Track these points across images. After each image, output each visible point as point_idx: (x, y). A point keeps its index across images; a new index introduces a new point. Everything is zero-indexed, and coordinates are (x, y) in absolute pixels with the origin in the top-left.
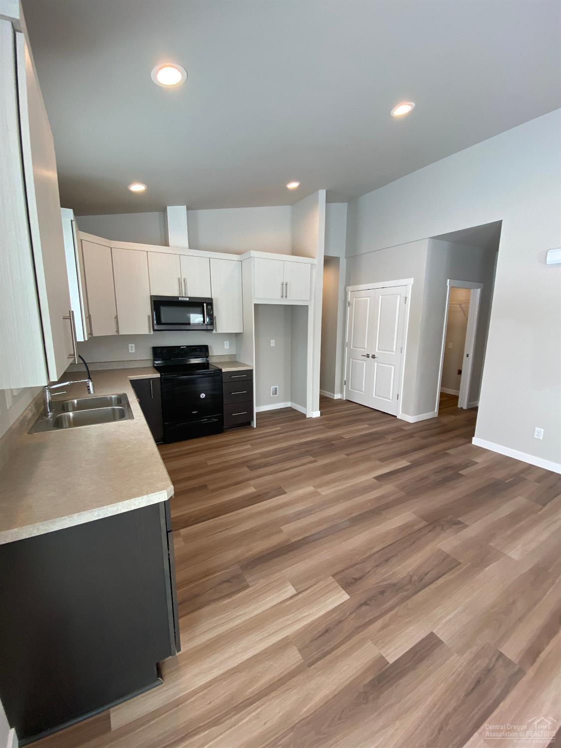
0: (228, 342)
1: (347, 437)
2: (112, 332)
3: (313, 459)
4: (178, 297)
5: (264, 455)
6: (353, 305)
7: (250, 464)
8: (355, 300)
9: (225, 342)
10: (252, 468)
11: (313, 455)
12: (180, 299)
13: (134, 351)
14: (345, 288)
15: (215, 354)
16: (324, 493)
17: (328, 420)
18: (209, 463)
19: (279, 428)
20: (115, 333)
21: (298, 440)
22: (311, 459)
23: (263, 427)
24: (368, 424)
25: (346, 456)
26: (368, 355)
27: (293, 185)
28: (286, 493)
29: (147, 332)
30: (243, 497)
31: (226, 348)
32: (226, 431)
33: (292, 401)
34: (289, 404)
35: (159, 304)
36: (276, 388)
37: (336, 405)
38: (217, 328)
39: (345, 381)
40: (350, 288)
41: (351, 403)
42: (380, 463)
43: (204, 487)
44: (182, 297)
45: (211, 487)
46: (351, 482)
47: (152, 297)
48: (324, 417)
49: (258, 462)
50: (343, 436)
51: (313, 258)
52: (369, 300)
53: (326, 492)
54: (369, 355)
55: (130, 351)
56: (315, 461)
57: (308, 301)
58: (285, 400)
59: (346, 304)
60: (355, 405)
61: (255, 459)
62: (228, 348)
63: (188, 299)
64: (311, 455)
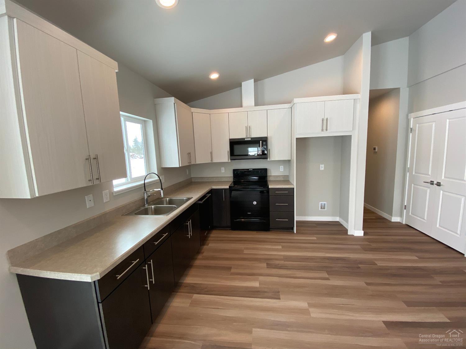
0: (283, 166)
1: (380, 264)
2: (209, 161)
3: (327, 276)
4: (244, 138)
5: (287, 258)
6: (416, 130)
7: (270, 263)
8: (418, 126)
9: (281, 166)
10: (269, 266)
11: (329, 273)
12: (246, 139)
13: (224, 172)
14: (407, 116)
15: (273, 175)
16: (313, 315)
17: (369, 242)
18: (245, 252)
19: (315, 238)
20: (210, 162)
21: (324, 254)
22: (326, 275)
23: (303, 234)
24: (416, 256)
25: (365, 285)
26: (431, 181)
27: (331, 38)
28: (279, 299)
29: (227, 161)
30: (247, 288)
31: (281, 170)
32: (271, 231)
33: (340, 217)
34: (337, 219)
35: (234, 143)
36: (325, 204)
37: (390, 228)
38: (271, 157)
39: (405, 206)
40: (412, 115)
41: (412, 229)
42: (406, 306)
43: (229, 268)
44: (248, 138)
45: (233, 271)
46: (353, 316)
47: (230, 140)
48: (367, 237)
49: (277, 262)
50: (376, 262)
51: (357, 93)
52: (434, 125)
53: (316, 314)
54: (433, 182)
55: (222, 172)
56: (327, 279)
57: (351, 131)
58: (333, 215)
59: (408, 130)
60: (415, 231)
61: (277, 259)
62: (283, 170)
63: (250, 139)
64: (327, 271)
